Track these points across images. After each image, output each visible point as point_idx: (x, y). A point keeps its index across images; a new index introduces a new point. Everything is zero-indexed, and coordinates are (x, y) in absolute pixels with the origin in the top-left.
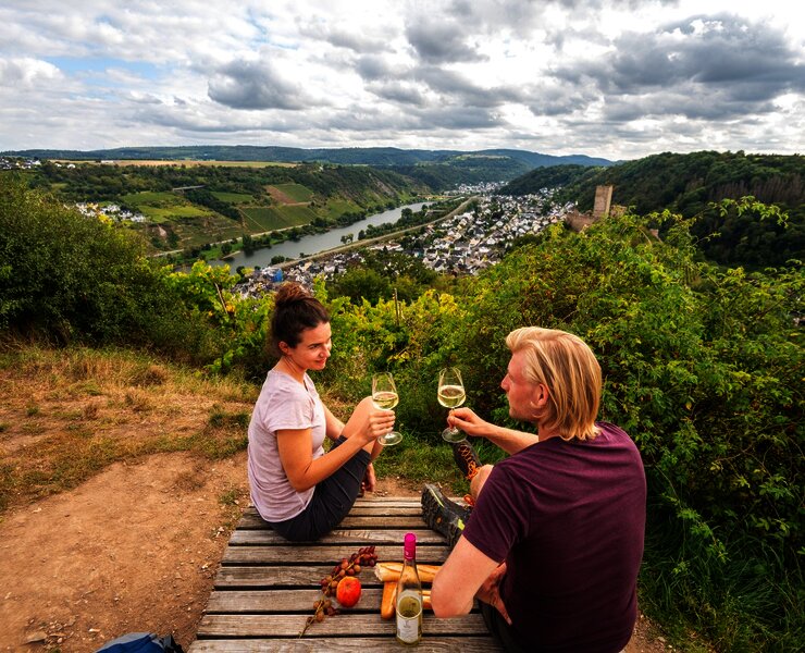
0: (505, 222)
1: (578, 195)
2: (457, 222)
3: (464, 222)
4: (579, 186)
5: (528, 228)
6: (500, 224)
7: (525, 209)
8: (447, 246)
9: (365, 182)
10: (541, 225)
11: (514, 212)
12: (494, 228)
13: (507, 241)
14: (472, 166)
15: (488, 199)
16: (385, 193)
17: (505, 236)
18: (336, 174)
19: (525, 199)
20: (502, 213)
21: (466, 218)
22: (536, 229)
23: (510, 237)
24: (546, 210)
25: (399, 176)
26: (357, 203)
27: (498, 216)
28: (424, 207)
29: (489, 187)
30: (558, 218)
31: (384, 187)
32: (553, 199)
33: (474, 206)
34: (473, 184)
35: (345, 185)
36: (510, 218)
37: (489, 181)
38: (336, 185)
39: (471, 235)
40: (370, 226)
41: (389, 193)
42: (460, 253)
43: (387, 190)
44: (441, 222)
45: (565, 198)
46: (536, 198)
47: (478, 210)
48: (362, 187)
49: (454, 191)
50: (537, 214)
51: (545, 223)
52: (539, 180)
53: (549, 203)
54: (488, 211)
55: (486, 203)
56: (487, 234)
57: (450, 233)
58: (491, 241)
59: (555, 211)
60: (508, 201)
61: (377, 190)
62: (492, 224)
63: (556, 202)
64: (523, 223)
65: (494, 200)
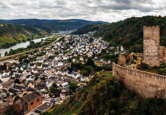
0: (74, 47)
1: (102, 34)
2: (53, 47)
3: (56, 47)
4: (102, 31)
5: (84, 50)
6: (71, 47)
7: (83, 39)
8: (42, 61)
9: (19, 30)
10: (89, 48)
11: (78, 41)
12: (68, 50)
13: (73, 57)
14: (64, 24)
15: (69, 36)
16: (28, 35)
17: (73, 54)
18: (7, 27)
19: (83, 36)
20: (73, 42)
21: (57, 45)
22: (87, 50)
23: (75, 55)
24: (91, 40)
25: (35, 28)
26: (15, 39)
27: (71, 44)
28: (42, 40)
29: (70, 32)
30: (97, 44)
31: (28, 32)
32: (94, 36)
33: (63, 39)
34: (64, 31)
35: (10, 32)
36: (76, 44)
37: (70, 30)
38: (6, 32)
39: (57, 54)
40: (11, 50)
41: (30, 35)
42: (46, 66)
43: (29, 33)
44: (46, 47)
45: (98, 35)
46: (87, 35)
47: (64, 41)
48: (18, 32)
49: (57, 34)
50: (88, 42)
51: (91, 47)
52: (88, 29)
53: (92, 37)
54: (68, 41)
55: (68, 38)
56: (65, 53)
57: (47, 53)
58: (65, 58)
59: (95, 41)
60: (76, 37)
61: (24, 33)
62: (68, 48)
63: (95, 37)
64: (82, 47)
65: (71, 37)
